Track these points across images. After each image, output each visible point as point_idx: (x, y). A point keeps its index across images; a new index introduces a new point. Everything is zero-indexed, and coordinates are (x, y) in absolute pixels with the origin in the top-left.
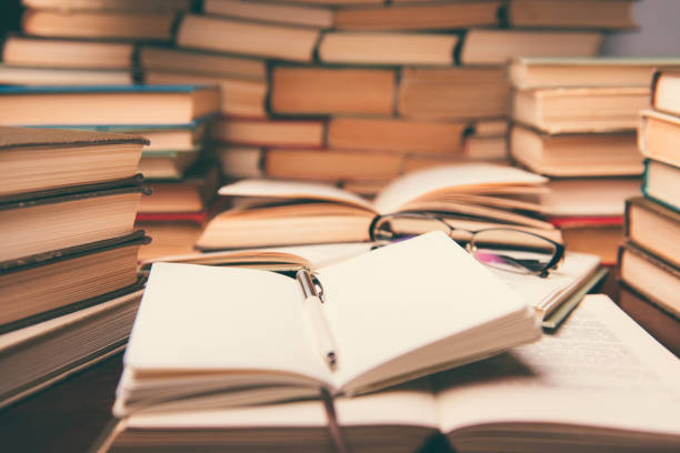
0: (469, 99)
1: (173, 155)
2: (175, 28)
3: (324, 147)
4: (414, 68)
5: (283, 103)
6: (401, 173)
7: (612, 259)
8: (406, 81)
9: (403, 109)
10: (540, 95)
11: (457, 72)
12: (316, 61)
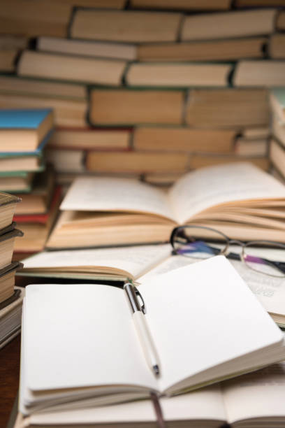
2: (17, 61)
3: (130, 149)
4: (198, 89)
5: (98, 119)
8: (193, 98)
9: (190, 120)
12: (124, 84)
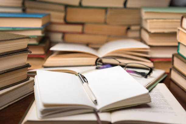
0: (128, 19)
1: (36, 37)
3: (82, 33)
4: (111, 8)
5: (70, 19)
6: (107, 42)
7: (168, 71)
8: (109, 12)
9: (108, 21)
10: (148, 21)
11: (125, 10)
12: (80, 6)
